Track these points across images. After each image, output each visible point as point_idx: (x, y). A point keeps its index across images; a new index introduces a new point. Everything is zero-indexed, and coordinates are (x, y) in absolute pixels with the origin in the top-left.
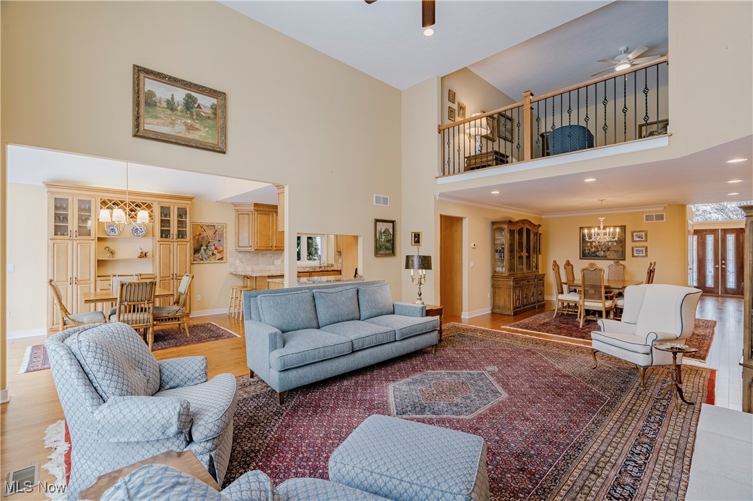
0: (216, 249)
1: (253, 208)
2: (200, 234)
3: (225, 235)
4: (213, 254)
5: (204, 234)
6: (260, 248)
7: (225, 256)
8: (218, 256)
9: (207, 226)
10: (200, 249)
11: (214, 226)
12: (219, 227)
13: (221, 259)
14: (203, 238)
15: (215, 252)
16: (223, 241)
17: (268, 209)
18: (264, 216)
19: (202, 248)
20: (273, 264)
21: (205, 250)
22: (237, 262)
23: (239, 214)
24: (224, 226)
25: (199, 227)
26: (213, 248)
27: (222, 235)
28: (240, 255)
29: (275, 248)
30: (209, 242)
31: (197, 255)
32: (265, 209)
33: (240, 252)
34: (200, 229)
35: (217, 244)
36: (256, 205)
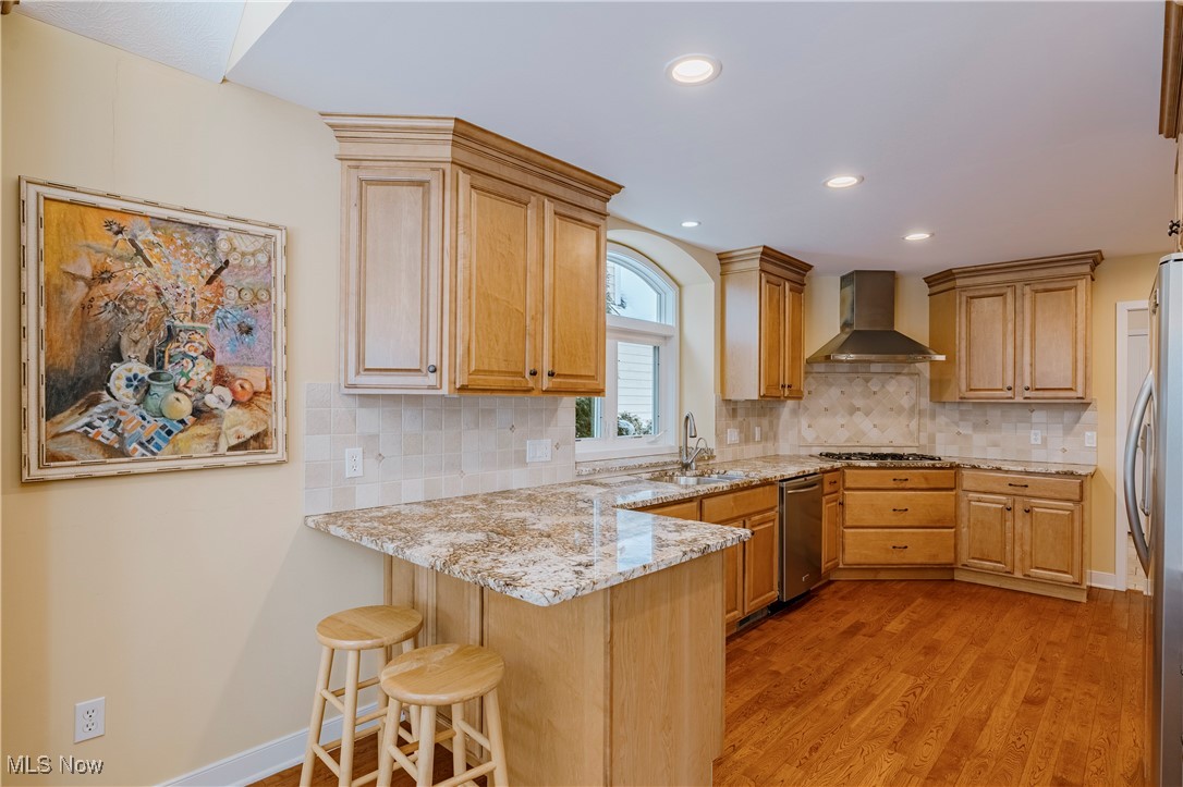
0: (221, 378)
1: (445, 152)
2: (103, 276)
3: (280, 299)
4: (200, 413)
5: (135, 278)
6: (481, 381)
7: (279, 424)
8: (237, 423)
9: (158, 223)
10: (102, 379)
11: (211, 232)
12: (244, 244)
13: (259, 441)
14: (121, 304)
15: (216, 398)
16: (271, 334)
17: (517, 176)
18: (503, 207)
19: (120, 372)
20: (521, 459)
21: (142, 388)
22: (353, 459)
23: (367, 182)
24: (274, 243)
25: (93, 220)
26: (201, 371)
27: (259, 297)
28: (370, 419)
29: (546, 383)
30: (171, 335)
31: (73, 421)
32: (506, 172)
33: (368, 399)
34: (105, 240)
35: (223, 342)
36: (465, 134)
